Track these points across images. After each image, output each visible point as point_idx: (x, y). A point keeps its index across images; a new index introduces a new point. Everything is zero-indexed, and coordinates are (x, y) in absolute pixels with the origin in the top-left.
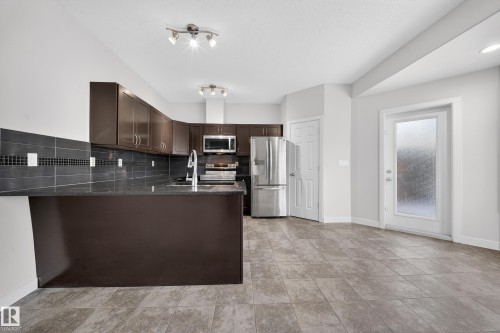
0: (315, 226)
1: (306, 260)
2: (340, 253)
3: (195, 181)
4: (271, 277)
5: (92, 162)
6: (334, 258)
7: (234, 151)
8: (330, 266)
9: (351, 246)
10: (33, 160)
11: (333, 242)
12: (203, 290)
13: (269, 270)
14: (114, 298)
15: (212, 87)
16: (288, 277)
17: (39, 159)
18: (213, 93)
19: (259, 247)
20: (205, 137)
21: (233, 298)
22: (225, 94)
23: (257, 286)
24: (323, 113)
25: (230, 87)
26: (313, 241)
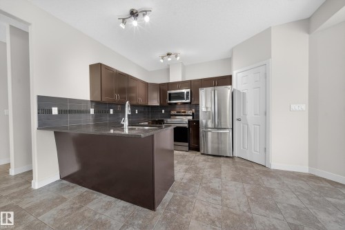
0: (258, 171)
1: (226, 206)
2: (273, 208)
3: (126, 123)
4: (182, 213)
5: (92, 111)
6: (262, 211)
7: (188, 101)
8: (251, 221)
9: (294, 202)
10: (55, 111)
11: (270, 191)
12: (126, 207)
13: (184, 206)
14: (81, 195)
15: (169, 54)
16: (197, 218)
17: (59, 111)
18: (169, 59)
19: (190, 180)
20: (169, 92)
21: (140, 222)
22: (178, 58)
23: (165, 218)
24: (270, 57)
25: (182, 52)
26: (247, 187)
